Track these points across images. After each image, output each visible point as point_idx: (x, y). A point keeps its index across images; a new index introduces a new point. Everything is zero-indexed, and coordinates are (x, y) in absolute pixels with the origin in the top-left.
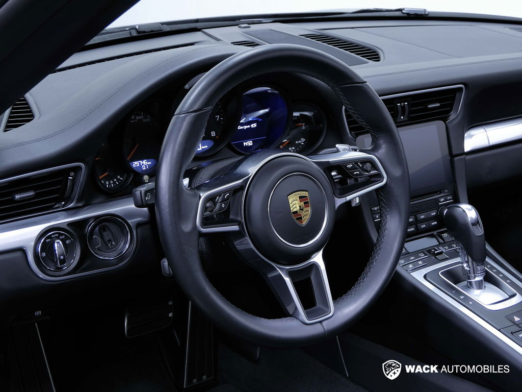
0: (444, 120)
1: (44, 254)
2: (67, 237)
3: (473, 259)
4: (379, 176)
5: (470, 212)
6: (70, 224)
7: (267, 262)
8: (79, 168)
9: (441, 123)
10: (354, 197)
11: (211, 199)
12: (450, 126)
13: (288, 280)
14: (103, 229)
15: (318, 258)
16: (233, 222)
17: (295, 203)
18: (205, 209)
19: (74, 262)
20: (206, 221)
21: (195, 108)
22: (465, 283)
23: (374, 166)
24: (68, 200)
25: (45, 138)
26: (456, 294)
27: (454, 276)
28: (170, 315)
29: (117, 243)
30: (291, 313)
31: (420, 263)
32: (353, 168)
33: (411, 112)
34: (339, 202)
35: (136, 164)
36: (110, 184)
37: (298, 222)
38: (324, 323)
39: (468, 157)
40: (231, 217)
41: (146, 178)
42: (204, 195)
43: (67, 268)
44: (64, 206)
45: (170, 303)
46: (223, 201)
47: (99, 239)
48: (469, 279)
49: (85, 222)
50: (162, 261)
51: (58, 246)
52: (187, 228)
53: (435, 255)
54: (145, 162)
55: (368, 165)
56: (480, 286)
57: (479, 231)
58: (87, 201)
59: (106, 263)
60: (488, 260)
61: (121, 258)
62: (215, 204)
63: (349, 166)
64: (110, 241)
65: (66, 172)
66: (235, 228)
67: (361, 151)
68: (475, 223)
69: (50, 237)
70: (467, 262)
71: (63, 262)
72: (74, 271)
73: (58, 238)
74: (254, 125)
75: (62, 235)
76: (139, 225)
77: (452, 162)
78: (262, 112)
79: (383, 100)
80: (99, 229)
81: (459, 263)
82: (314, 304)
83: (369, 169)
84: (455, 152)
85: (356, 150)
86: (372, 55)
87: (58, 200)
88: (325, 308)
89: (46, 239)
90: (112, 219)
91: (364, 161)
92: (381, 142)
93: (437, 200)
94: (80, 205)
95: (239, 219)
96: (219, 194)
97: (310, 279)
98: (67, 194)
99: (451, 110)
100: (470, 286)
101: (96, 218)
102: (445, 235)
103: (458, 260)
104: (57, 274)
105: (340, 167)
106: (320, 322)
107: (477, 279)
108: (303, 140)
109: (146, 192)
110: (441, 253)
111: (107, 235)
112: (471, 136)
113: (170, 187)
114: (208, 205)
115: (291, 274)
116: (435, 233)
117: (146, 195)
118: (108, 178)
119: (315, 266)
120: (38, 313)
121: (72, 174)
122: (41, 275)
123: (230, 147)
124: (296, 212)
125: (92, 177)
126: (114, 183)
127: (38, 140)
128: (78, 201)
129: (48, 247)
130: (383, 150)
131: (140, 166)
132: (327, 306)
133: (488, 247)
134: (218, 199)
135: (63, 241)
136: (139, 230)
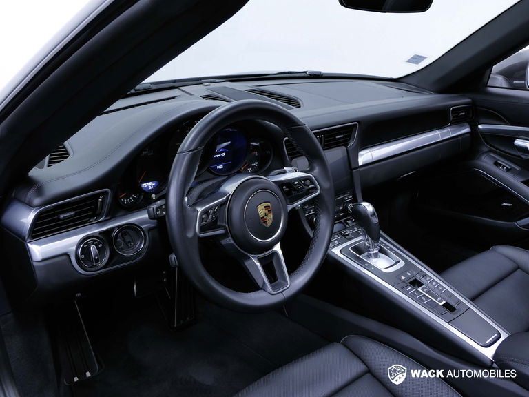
0: (346, 145)
1: (83, 256)
2: (99, 243)
3: (372, 239)
4: (315, 189)
5: (369, 208)
6: (101, 233)
7: (243, 253)
8: (107, 192)
9: (344, 148)
10: (298, 204)
11: (206, 212)
12: (349, 149)
13: (258, 264)
14: (124, 234)
15: (277, 248)
16: (220, 227)
17: (261, 211)
18: (202, 220)
19: (105, 260)
20: (202, 229)
21: (192, 148)
22: (366, 254)
23: (312, 182)
24: (99, 216)
25: (79, 172)
26: (363, 263)
27: (358, 250)
28: (165, 280)
29: (135, 244)
30: (261, 286)
31: (336, 242)
32: (298, 184)
33: (326, 141)
34: (290, 207)
35: (144, 185)
36: (127, 201)
37: (264, 224)
38: (284, 293)
39: (361, 169)
40: (218, 223)
41: (153, 196)
42: (200, 209)
43: (100, 265)
44: (96, 220)
45: (164, 272)
46: (214, 213)
47: (122, 241)
48: (369, 251)
49: (111, 230)
50: (170, 256)
51: (93, 249)
52: (190, 235)
53: (345, 236)
54: (150, 184)
55: (308, 181)
56: (376, 256)
57: (375, 220)
58: (112, 215)
59: (129, 258)
60: (381, 239)
61: (139, 254)
62: (208, 215)
63: (296, 183)
64: (129, 242)
65: (97, 196)
66: (222, 231)
67: (302, 172)
68: (373, 215)
69: (86, 243)
70: (367, 240)
71: (97, 261)
72: (106, 266)
73: (93, 244)
74: (223, 154)
75: (95, 241)
76: (150, 229)
77: (351, 174)
78: (225, 144)
79: (314, 133)
80: (122, 235)
81: (361, 240)
82: (276, 280)
83: (308, 184)
84: (353, 166)
85: (296, 171)
86: (295, 103)
87: (91, 217)
88: (283, 282)
89: (84, 245)
90: (131, 226)
91: (305, 179)
92: (315, 165)
93: (343, 199)
94: (107, 218)
95: (224, 224)
96: (210, 208)
97: (272, 262)
98: (98, 212)
99: (350, 139)
100: (369, 256)
101: (119, 227)
102: (349, 222)
103: (361, 238)
104: (93, 269)
105: (289, 183)
106: (281, 292)
107: (375, 252)
108: (257, 163)
109: (157, 209)
110: (348, 234)
111: (127, 238)
112: (362, 155)
113: (176, 206)
114: (204, 216)
115: (260, 260)
116: (343, 220)
117: (157, 211)
118: (126, 197)
119: (275, 253)
120: (78, 295)
121: (101, 197)
122: (81, 271)
123: (209, 170)
124: (263, 218)
125: (115, 198)
126: (130, 200)
127: (74, 174)
128: (106, 217)
129: (86, 251)
130: (317, 171)
131: (148, 187)
132: (286, 280)
133: (381, 232)
134: (211, 212)
135: (97, 246)
136: (150, 233)
